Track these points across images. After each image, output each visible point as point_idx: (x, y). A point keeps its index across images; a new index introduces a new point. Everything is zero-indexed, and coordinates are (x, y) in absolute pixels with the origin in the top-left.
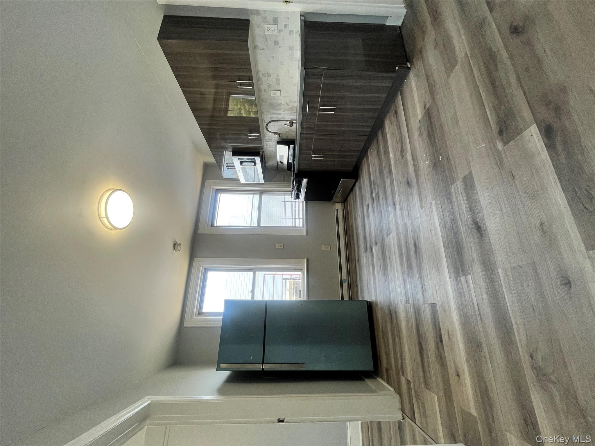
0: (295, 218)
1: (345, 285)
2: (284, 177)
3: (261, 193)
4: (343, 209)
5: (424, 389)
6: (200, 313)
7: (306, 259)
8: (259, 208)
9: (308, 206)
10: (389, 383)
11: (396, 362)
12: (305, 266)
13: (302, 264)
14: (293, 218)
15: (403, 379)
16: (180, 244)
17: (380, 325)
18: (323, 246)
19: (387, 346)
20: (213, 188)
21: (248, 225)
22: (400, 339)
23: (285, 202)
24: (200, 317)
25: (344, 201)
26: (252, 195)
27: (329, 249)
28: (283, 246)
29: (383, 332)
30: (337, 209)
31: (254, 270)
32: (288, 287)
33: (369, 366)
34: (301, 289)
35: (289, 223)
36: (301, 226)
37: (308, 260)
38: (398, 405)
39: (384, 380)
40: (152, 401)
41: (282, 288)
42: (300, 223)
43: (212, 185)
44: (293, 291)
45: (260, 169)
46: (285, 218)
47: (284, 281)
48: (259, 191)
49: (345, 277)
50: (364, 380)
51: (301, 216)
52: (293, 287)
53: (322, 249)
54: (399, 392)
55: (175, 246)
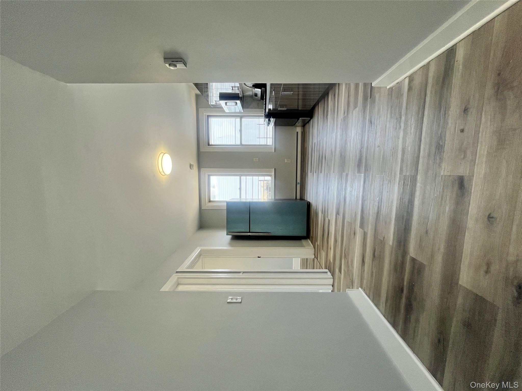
0: (267, 138)
1: (299, 186)
2: (258, 104)
3: (241, 117)
4: (302, 132)
5: (322, 250)
6: (210, 201)
7: (274, 169)
8: (241, 131)
9: (276, 130)
10: (312, 243)
11: (315, 235)
12: (273, 173)
13: (271, 172)
14: (265, 138)
15: (316, 243)
16: (193, 165)
17: (312, 216)
18: (286, 159)
19: (313, 228)
20: (205, 115)
21: (234, 143)
22: (318, 226)
23: (259, 124)
24: (210, 204)
25: (304, 125)
26: (235, 119)
27: (290, 162)
28: (258, 160)
29: (312, 220)
30: (298, 132)
31: (241, 176)
32: (262, 186)
33: (305, 234)
34: (270, 186)
35: (263, 142)
36: (271, 144)
37: (275, 169)
38: (313, 253)
39: (310, 241)
40: (201, 249)
41: (258, 187)
42: (270, 142)
43: (204, 113)
44: (265, 188)
45: (240, 106)
46: (260, 138)
47: (260, 182)
48: (239, 116)
49: (299, 181)
50: (301, 240)
51: (271, 137)
52: (265, 185)
53: (285, 162)
54: (315, 248)
55: (191, 166)
